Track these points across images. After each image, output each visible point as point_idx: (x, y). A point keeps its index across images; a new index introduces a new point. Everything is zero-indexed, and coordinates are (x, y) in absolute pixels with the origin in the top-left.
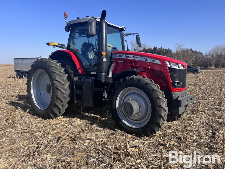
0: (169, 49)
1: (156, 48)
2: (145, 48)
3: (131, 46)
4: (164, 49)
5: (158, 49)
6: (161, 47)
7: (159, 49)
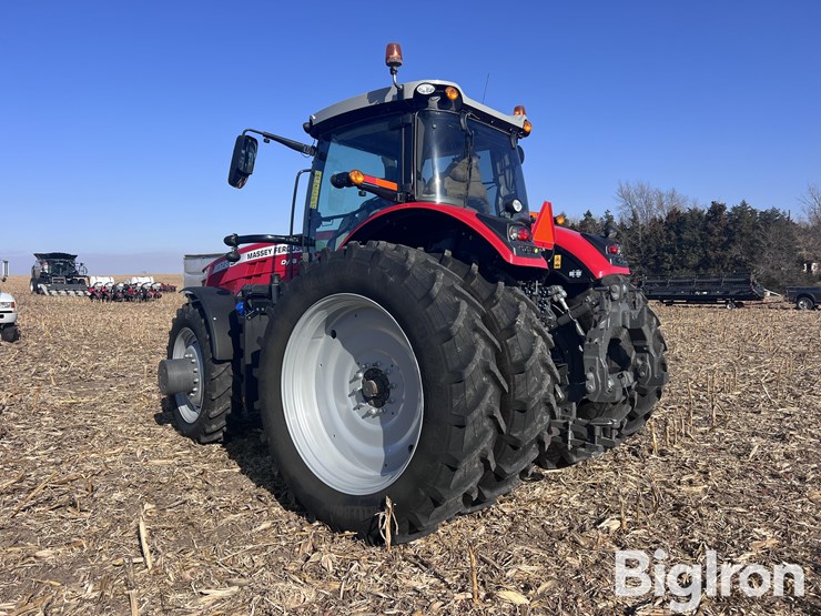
0: (774, 212)
1: (722, 207)
2: (675, 210)
3: (620, 204)
4: (753, 212)
5: (729, 210)
6: (744, 204)
7: (734, 209)
